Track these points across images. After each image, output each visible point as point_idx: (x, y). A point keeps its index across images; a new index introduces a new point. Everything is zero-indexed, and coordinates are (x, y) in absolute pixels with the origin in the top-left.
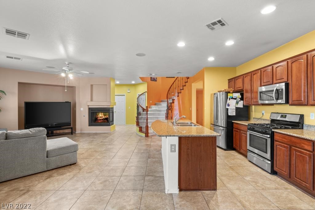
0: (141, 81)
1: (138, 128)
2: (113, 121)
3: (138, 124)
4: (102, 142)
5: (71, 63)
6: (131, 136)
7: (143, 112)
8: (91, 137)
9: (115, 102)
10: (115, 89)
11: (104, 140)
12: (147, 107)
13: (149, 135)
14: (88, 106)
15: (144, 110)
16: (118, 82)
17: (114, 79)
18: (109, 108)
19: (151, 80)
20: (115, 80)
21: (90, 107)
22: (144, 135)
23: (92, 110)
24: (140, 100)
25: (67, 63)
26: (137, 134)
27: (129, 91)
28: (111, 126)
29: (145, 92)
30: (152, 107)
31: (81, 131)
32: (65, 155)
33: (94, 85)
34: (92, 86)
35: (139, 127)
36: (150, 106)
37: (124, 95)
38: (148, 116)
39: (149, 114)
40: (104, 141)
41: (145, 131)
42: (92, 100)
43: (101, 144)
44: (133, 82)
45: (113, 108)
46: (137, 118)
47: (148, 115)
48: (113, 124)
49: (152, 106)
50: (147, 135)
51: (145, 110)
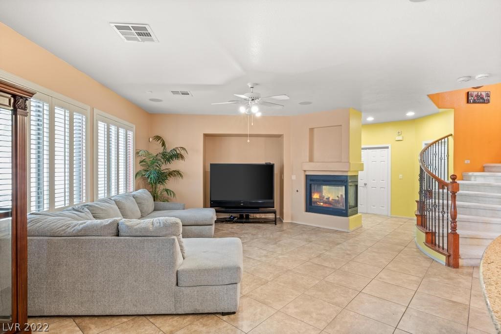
0: (433, 108)
1: (423, 236)
2: (356, 205)
3: (422, 221)
4: (319, 256)
5: (257, 84)
6: (400, 251)
7: (441, 191)
8: (305, 236)
9: (363, 164)
10: (362, 134)
11: (327, 250)
12: (454, 178)
13: (461, 262)
14: (305, 171)
15: (442, 185)
16: (370, 119)
17: (359, 112)
18: (347, 176)
19: (468, 102)
20: (363, 114)
21: (308, 173)
22: (442, 259)
23: (311, 180)
24: (431, 157)
25: (250, 86)
26: (419, 251)
27: (400, 138)
28: (351, 218)
29: (447, 136)
30: (471, 176)
31: (292, 219)
32: (211, 287)
33: (315, 130)
34: (312, 130)
35: (427, 233)
36: (464, 174)
37: (387, 148)
38: (457, 203)
39: (461, 195)
40: (328, 253)
41: (445, 247)
42: (311, 160)
43: (316, 261)
44: (410, 114)
45: (356, 177)
46: (421, 205)
47: (457, 198)
48: (356, 212)
49: (470, 174)
50: (453, 261)
51: (447, 185)
